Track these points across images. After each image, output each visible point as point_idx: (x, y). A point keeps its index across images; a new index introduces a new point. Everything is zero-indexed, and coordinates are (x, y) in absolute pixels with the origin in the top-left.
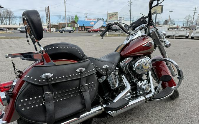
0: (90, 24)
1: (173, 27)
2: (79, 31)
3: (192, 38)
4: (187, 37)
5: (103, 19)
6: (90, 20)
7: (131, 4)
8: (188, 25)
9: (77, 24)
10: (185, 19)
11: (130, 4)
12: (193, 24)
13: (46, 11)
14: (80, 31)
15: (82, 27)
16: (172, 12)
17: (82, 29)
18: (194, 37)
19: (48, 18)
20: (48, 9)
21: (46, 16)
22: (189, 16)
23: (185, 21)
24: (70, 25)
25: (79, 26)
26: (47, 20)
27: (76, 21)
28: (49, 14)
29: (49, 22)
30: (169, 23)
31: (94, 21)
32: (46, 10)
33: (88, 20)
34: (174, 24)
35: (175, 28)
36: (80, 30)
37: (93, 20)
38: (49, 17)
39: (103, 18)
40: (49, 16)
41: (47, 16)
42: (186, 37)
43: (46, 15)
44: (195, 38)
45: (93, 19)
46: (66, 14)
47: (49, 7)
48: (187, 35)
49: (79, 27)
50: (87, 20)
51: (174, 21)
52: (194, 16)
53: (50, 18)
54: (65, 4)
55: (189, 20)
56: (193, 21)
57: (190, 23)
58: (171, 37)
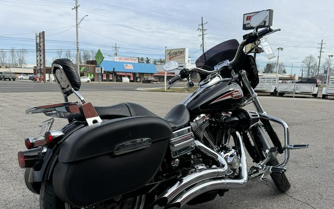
0: (126, 67)
1: (284, 76)
2: (103, 80)
3: (324, 97)
4: (315, 96)
5: (147, 58)
6: (125, 61)
7: (204, 33)
8: (311, 74)
9: (100, 68)
10: (303, 62)
11: (201, 34)
12: (320, 73)
13: (38, 41)
14: (105, 81)
15: (108, 74)
16: (282, 49)
17: (108, 76)
18: (327, 95)
19: (42, 53)
20: (41, 36)
21: (36, 51)
22: (311, 57)
23: (304, 66)
24: (84, 68)
25: (104, 72)
26: (39, 59)
27: (98, 62)
28: (44, 45)
29: (42, 62)
30: (275, 70)
31: (133, 62)
32: (38, 38)
33: (121, 61)
34: (284, 72)
35: (287, 80)
36: (105, 78)
37: (131, 61)
38: (44, 52)
39: (149, 58)
40: (44, 50)
41: (38, 50)
42: (313, 95)
43: (37, 48)
44: (328, 97)
45: (131, 59)
46: (77, 47)
47: (43, 32)
48: (315, 93)
50: (118, 61)
51: (284, 66)
52: (320, 57)
53: (46, 53)
54: (77, 28)
55: (311, 64)
56: (319, 66)
57: (313, 70)
58: (286, 95)
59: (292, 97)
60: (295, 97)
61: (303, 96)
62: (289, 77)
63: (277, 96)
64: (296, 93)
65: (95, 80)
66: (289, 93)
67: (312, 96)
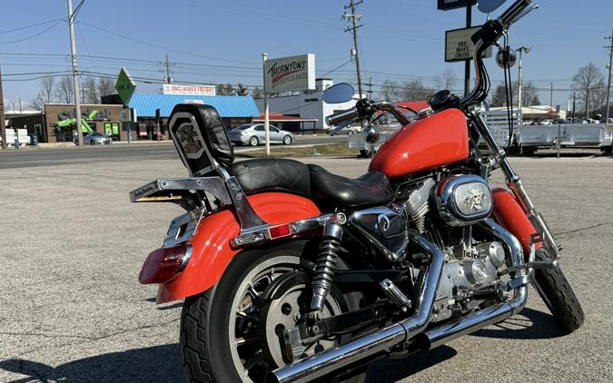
1: (535, 112)
2: (140, 138)
4: (608, 151)
5: (240, 86)
8: (592, 104)
9: (127, 107)
10: (575, 79)
11: (351, 26)
14: (144, 138)
15: (149, 123)
16: (527, 51)
17: (149, 129)
22: (591, 68)
23: (578, 87)
24: (95, 112)
25: (138, 118)
33: (178, 93)
34: (536, 102)
36: (143, 133)
37: (201, 94)
39: (244, 85)
42: (603, 148)
45: (201, 89)
46: (74, 67)
48: (608, 143)
49: (135, 120)
50: (171, 93)
51: (534, 90)
52: (609, 68)
55: (592, 84)
56: (609, 87)
57: (596, 96)
58: (539, 151)
59: (554, 155)
60: (563, 155)
61: (580, 151)
62: (546, 112)
63: (519, 155)
64: (564, 147)
65: (122, 138)
66: (547, 146)
67: (599, 152)
